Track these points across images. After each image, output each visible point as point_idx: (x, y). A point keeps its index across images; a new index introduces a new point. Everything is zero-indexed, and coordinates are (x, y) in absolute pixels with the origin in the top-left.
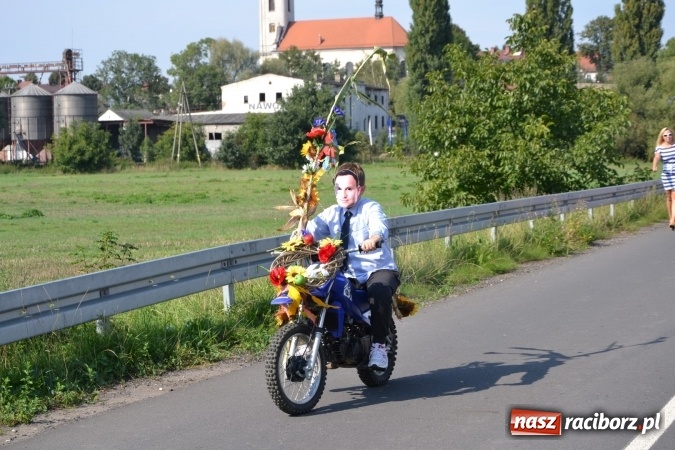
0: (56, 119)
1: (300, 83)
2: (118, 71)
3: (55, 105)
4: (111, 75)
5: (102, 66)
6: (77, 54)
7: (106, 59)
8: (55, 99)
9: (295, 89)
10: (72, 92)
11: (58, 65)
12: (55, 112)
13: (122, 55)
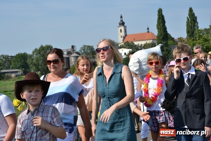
0: (70, 63)
1: (131, 50)
2: (84, 50)
3: (70, 59)
4: (83, 51)
5: (80, 49)
6: (75, 46)
7: (81, 47)
8: (70, 58)
9: (130, 51)
10: (74, 56)
11: (70, 49)
12: (70, 61)
13: (85, 46)
